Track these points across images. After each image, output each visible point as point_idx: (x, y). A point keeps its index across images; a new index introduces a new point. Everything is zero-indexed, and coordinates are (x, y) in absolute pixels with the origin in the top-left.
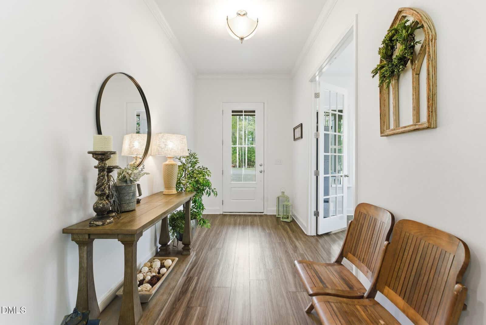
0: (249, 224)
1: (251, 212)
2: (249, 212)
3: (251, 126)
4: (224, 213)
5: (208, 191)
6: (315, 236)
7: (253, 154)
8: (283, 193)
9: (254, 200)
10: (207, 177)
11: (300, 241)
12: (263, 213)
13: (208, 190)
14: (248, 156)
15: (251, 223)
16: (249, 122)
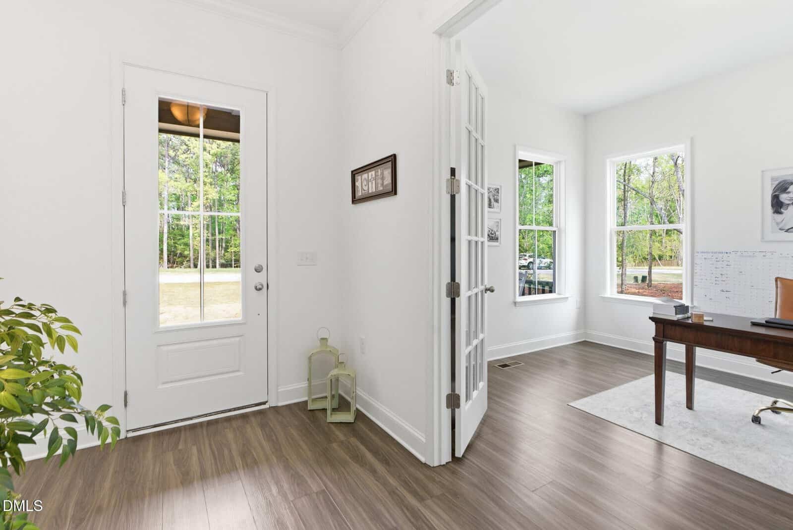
0: (239, 461)
1: (230, 410)
2: (223, 412)
3: (176, 183)
4: (131, 435)
5: (62, 433)
6: (450, 462)
7: (180, 239)
8: (324, 340)
9: (238, 371)
10: (49, 352)
11: (429, 502)
12: (264, 403)
13: (62, 425)
14: (168, 244)
15: (243, 455)
16: (171, 175)
